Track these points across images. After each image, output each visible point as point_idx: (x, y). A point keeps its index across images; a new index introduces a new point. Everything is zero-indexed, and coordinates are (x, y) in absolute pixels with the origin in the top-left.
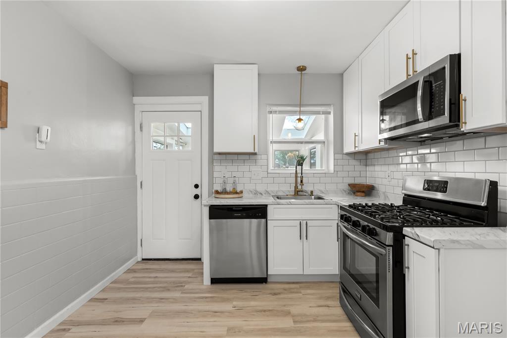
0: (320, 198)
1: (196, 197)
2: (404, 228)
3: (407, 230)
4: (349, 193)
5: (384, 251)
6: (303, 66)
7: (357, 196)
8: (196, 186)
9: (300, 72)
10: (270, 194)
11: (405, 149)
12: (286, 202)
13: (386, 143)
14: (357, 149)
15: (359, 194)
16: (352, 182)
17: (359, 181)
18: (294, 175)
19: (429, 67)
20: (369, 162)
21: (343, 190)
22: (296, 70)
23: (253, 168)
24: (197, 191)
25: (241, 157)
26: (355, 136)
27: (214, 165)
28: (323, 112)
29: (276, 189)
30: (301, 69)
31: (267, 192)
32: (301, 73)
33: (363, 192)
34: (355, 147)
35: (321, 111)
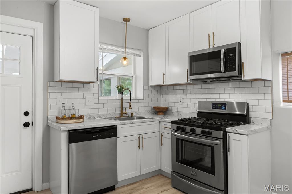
0: (140, 118)
1: (26, 125)
2: (227, 128)
3: (228, 129)
4: (152, 114)
5: (220, 142)
6: (128, 18)
7: (160, 115)
8: (26, 114)
9: (126, 22)
10: (101, 117)
11: (193, 85)
12: (130, 122)
13: (191, 81)
14: (164, 83)
15: (161, 113)
16: (154, 106)
17: (157, 105)
18: (120, 101)
19: (226, 45)
20: (163, 92)
21: (149, 111)
22: (123, 20)
23: (87, 96)
24: (28, 119)
25: (76, 85)
26: (163, 75)
27: (49, 92)
28: (136, 54)
29: (106, 113)
30: (126, 20)
31: (99, 116)
32: (126, 24)
33: (163, 112)
34: (164, 82)
35: (136, 53)
